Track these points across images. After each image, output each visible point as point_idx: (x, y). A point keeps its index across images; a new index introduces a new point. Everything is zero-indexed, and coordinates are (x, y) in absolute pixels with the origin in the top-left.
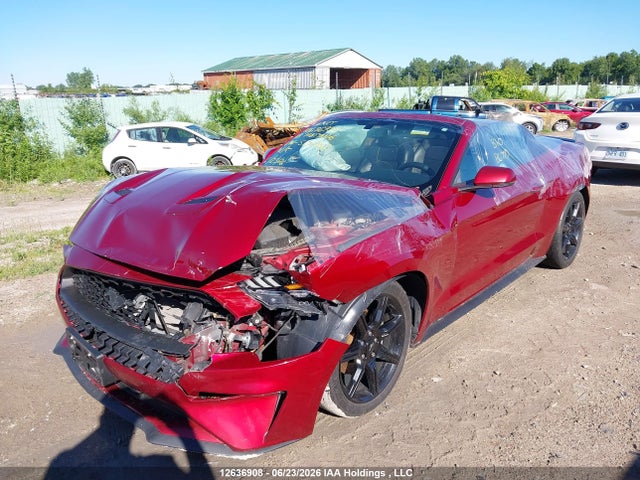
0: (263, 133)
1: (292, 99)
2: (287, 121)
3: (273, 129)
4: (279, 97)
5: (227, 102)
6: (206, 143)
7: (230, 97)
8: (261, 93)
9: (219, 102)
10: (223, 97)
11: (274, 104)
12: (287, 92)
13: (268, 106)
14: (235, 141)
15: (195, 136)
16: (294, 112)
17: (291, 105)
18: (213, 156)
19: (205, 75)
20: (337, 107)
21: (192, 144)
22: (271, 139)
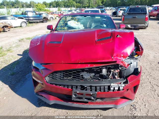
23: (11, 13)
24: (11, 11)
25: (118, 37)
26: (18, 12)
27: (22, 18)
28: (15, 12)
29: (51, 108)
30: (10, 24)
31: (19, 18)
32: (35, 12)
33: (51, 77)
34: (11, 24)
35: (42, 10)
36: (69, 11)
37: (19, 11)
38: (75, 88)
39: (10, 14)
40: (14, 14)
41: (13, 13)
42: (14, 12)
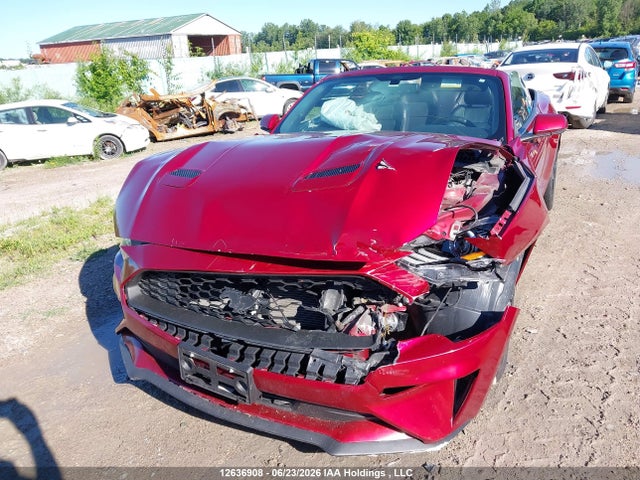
0: (147, 106)
1: (168, 69)
2: (167, 92)
3: (159, 101)
4: (155, 67)
5: (99, 75)
6: (89, 121)
7: (100, 69)
8: (134, 63)
9: (89, 75)
10: (93, 69)
11: (150, 74)
12: (162, 60)
13: (143, 77)
14: (120, 118)
15: (75, 115)
16: (172, 81)
17: (168, 74)
18: (101, 136)
19: (42, 47)
20: (218, 75)
21: (74, 124)
22: (158, 112)
23: (265, 68)
24: (264, 61)
25: (380, 167)
26: (289, 65)
27: (294, 87)
28: (278, 62)
29: (149, 396)
30: (248, 107)
31: (282, 86)
32: (343, 64)
33: (146, 291)
34: (251, 106)
35: (377, 55)
36: (491, 55)
37: (290, 59)
38: (194, 338)
39: (260, 73)
40: (272, 71)
41: (270, 66)
42: (273, 65)
